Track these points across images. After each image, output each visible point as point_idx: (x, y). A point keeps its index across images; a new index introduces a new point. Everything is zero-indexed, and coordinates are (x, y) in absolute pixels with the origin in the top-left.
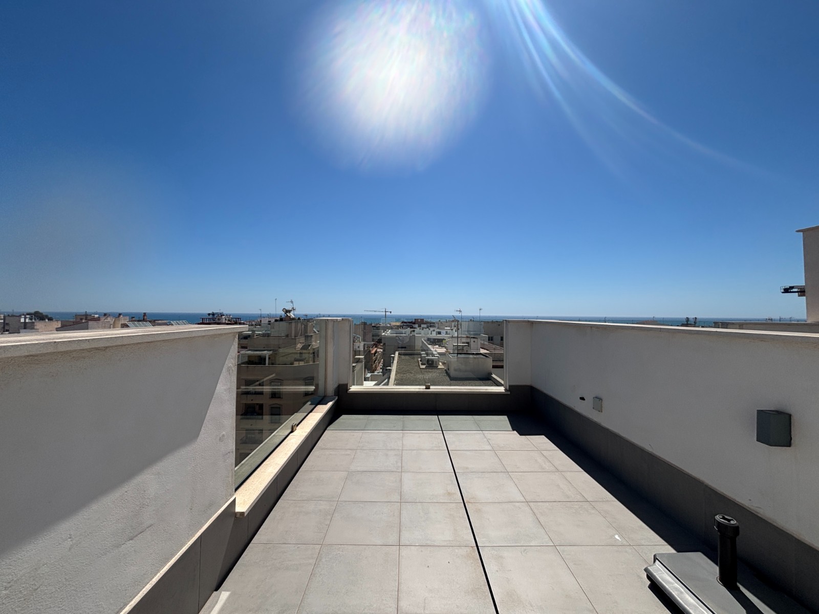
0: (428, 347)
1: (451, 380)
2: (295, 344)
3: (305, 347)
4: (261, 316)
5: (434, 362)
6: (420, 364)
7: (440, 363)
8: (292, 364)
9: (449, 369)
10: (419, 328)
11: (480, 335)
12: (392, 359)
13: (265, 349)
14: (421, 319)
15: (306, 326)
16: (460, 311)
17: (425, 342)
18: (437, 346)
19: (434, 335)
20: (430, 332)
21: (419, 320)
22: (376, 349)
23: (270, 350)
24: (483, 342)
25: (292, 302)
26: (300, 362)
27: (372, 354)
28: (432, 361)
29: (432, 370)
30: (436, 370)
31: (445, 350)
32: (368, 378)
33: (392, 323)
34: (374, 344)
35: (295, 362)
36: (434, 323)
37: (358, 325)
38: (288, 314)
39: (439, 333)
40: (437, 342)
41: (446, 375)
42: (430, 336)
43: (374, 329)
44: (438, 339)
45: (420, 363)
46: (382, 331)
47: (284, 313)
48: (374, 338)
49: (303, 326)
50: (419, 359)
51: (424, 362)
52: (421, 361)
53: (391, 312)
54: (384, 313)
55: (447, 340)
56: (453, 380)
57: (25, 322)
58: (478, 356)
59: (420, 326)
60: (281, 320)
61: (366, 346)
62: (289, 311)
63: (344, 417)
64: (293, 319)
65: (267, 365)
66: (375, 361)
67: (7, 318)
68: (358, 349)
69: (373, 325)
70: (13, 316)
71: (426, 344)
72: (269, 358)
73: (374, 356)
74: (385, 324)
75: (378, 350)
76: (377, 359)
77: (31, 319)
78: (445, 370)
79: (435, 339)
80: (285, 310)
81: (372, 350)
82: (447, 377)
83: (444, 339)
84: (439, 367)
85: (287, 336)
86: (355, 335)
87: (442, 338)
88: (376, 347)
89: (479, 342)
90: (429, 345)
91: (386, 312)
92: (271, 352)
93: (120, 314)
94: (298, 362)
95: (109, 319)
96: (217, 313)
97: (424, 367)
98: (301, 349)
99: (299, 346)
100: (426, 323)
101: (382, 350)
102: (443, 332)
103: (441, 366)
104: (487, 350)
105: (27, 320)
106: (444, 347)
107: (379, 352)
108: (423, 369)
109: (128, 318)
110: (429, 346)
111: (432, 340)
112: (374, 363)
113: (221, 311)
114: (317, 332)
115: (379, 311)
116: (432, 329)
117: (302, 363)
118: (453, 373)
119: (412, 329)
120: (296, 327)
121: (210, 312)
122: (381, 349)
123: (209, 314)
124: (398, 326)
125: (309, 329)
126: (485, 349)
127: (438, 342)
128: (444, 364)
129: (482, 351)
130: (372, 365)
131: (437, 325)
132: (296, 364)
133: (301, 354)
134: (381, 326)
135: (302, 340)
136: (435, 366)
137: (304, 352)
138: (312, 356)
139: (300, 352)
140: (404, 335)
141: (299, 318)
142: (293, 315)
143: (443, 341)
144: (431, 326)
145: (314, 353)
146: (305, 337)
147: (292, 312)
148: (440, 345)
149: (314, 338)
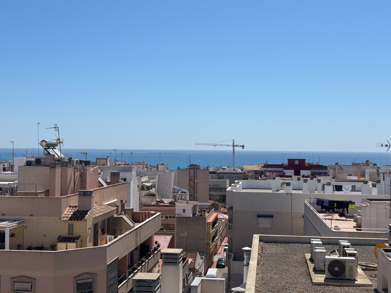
0: (318, 218)
3: (80, 214)
4: (13, 153)
5: (347, 268)
6: (311, 270)
7: (359, 270)
8: (53, 247)
10: (295, 178)
12: (245, 257)
13: (4, 217)
14: (300, 160)
15: (83, 177)
17: (312, 208)
18: (336, 216)
19: (329, 193)
20: (320, 186)
21: (297, 163)
22: (215, 214)
23: (14, 220)
25: (56, 127)
26: (70, 244)
29: (340, 288)
31: (353, 224)
32: (196, 287)
33: (244, 166)
34: (213, 205)
35: (59, 245)
36: (325, 168)
37: (182, 170)
38: (51, 151)
39: (339, 188)
40: (337, 208)
42: (319, 194)
43: (213, 178)
44: (338, 202)
45: (311, 266)
46: (228, 181)
47: (42, 148)
48: (212, 193)
49: (78, 174)
50: (308, 256)
51: (322, 267)
52: (312, 260)
53: (243, 147)
55: (356, 204)
59: (297, 173)
60: (38, 162)
61: (197, 209)
62: (53, 146)
64: (60, 160)
65: (7, 249)
66: (214, 237)
68: (184, 215)
69: (211, 170)
71: (315, 211)
72: (12, 235)
74: (232, 169)
75: (221, 216)
76: (219, 234)
79: (331, 203)
80: (45, 143)
81: (209, 216)
83: (349, 202)
84: (359, 281)
85: (47, 193)
86: (179, 188)
87: (348, 200)
88: (215, 210)
90: (320, 212)
91: (234, 146)
92: (14, 224)
94: (64, 245)
97: (320, 278)
98: (71, 219)
99: (68, 212)
100: (310, 167)
101: (227, 217)
102: (347, 187)
106: (352, 217)
107: (221, 220)
108: (319, 284)
110: (321, 216)
111: (326, 204)
114: (105, 185)
115: (222, 145)
116: (322, 180)
117: (72, 247)
119: (284, 180)
120: (63, 177)
122: (225, 213)
124: (256, 172)
125: (89, 179)
130: (208, 244)
131: (331, 172)
132: (62, 247)
133: (71, 227)
134: (225, 171)
135: (74, 200)
136: (347, 277)
137: (77, 224)
138: (90, 232)
139: (69, 225)
140: (270, 191)
141: (70, 159)
142: (59, 153)
143: (350, 206)
144: (320, 174)
145: (95, 226)
146: (80, 195)
147: (58, 147)
148: (341, 215)
149: (96, 197)
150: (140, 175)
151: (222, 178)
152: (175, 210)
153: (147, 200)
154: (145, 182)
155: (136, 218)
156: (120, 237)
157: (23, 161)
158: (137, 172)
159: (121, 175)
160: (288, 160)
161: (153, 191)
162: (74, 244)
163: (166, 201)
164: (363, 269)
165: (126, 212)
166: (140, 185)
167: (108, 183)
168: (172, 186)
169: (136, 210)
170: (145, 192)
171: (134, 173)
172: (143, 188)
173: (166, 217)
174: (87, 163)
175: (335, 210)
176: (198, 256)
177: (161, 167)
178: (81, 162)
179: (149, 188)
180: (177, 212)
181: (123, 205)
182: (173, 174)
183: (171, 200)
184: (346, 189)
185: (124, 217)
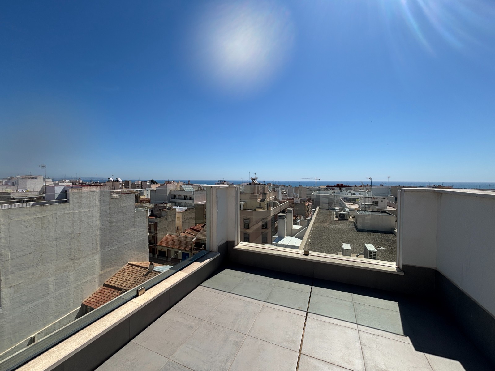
0: (344, 204)
1: (358, 231)
2: (257, 199)
3: (263, 200)
5: (345, 216)
6: (334, 217)
7: (350, 217)
8: (255, 210)
9: (356, 222)
10: (339, 190)
11: (388, 196)
14: (341, 184)
15: (264, 189)
16: (370, 178)
17: (342, 200)
18: (352, 203)
19: (350, 195)
20: (347, 193)
21: (340, 185)
22: (308, 203)
23: (244, 201)
24: (390, 202)
25: (255, 174)
26: (260, 209)
27: (306, 206)
28: (344, 215)
29: (343, 222)
30: (346, 222)
31: (358, 206)
32: (299, 222)
33: (320, 186)
34: (307, 200)
35: (257, 209)
36: (351, 187)
37: (297, 187)
38: (254, 181)
39: (354, 194)
40: (352, 200)
41: (354, 226)
42: (346, 196)
43: (308, 190)
44: (352, 198)
47: (251, 180)
49: (262, 188)
50: (334, 213)
51: (337, 216)
53: (320, 179)
54: (315, 180)
55: (359, 199)
56: (360, 231)
57: (148, 185)
58: (382, 214)
60: (250, 184)
61: (302, 201)
62: (255, 179)
63: (227, 271)
64: (257, 184)
65: (242, 209)
66: (308, 211)
67: (142, 183)
68: (297, 203)
69: (307, 187)
70: (144, 182)
71: (343, 201)
72: (243, 206)
73: (307, 207)
74: (315, 187)
76: (310, 210)
77: (150, 183)
78: (354, 223)
79: (350, 199)
80: (252, 179)
81: (306, 204)
82: (355, 228)
83: (357, 199)
84: (349, 220)
85: (253, 193)
86: (295, 194)
87: (356, 198)
88: (308, 202)
89: (387, 201)
90: (345, 202)
91: (316, 179)
92: (244, 203)
93: (179, 181)
94: (258, 209)
95: (175, 183)
96: (222, 181)
97: (337, 219)
98: (260, 201)
99: (259, 200)
100: (345, 186)
102: (357, 193)
103: (351, 219)
104: (394, 208)
105: (149, 184)
106: (357, 204)
107: (310, 205)
108: (336, 220)
109: (182, 183)
111: (348, 199)
112: (307, 212)
113: (224, 179)
114: (270, 192)
115: (311, 179)
116: (349, 191)
117: (261, 210)
118: (359, 225)
119: (334, 191)
120: (258, 189)
121: (219, 180)
122: (312, 203)
123: (219, 181)
124: (325, 188)
126: (391, 207)
127: (354, 201)
128: (353, 217)
129: (389, 208)
131: (353, 188)
132: (258, 210)
133: (260, 204)
134: (313, 188)
135: (261, 196)
136: (346, 219)
137: (262, 203)
138: (266, 206)
139: (260, 203)
140: (328, 195)
141: (260, 183)
142: (256, 182)
143: (357, 200)
144: (349, 189)
145: (267, 204)
146: (263, 194)
147: (256, 180)
148: (354, 203)
149: (268, 195)
150: (282, 189)
151: (311, 190)
152: (294, 201)
153: (284, 197)
154: (284, 191)
155: (280, 202)
156: (275, 208)
157: (246, 184)
158: (281, 188)
159: (275, 188)
160: (337, 184)
161: (286, 194)
162: (261, 209)
163: (291, 198)
164: (352, 217)
165: (277, 200)
166: (282, 193)
167: (271, 191)
168: (293, 193)
169: (281, 200)
170: (283, 195)
171: (280, 188)
172: (283, 193)
173: (291, 203)
174: (265, 185)
175: (351, 201)
176: (302, 217)
177: (289, 187)
178: (263, 184)
179: (285, 194)
180: (295, 202)
181: (276, 198)
182: (293, 189)
183: (292, 198)
184: (357, 194)
185: (277, 202)
